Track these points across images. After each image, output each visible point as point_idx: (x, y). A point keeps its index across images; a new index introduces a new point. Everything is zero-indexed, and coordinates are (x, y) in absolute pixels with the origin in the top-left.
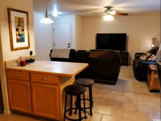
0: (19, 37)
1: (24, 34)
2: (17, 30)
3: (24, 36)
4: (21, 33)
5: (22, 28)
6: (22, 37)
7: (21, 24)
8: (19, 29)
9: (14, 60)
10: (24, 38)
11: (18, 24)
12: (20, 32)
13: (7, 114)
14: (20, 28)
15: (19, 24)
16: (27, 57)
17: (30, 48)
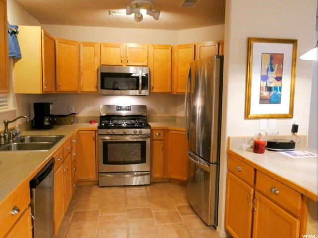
0: (266, 94)
1: (280, 88)
2: (264, 78)
3: (280, 91)
4: (272, 85)
5: (276, 74)
6: (274, 94)
7: (277, 66)
8: (269, 75)
9: (248, 138)
10: (280, 95)
11: (267, 68)
12: (271, 82)
13: (219, 235)
14: (272, 74)
15: (269, 66)
16: (280, 137)
17: (292, 117)
